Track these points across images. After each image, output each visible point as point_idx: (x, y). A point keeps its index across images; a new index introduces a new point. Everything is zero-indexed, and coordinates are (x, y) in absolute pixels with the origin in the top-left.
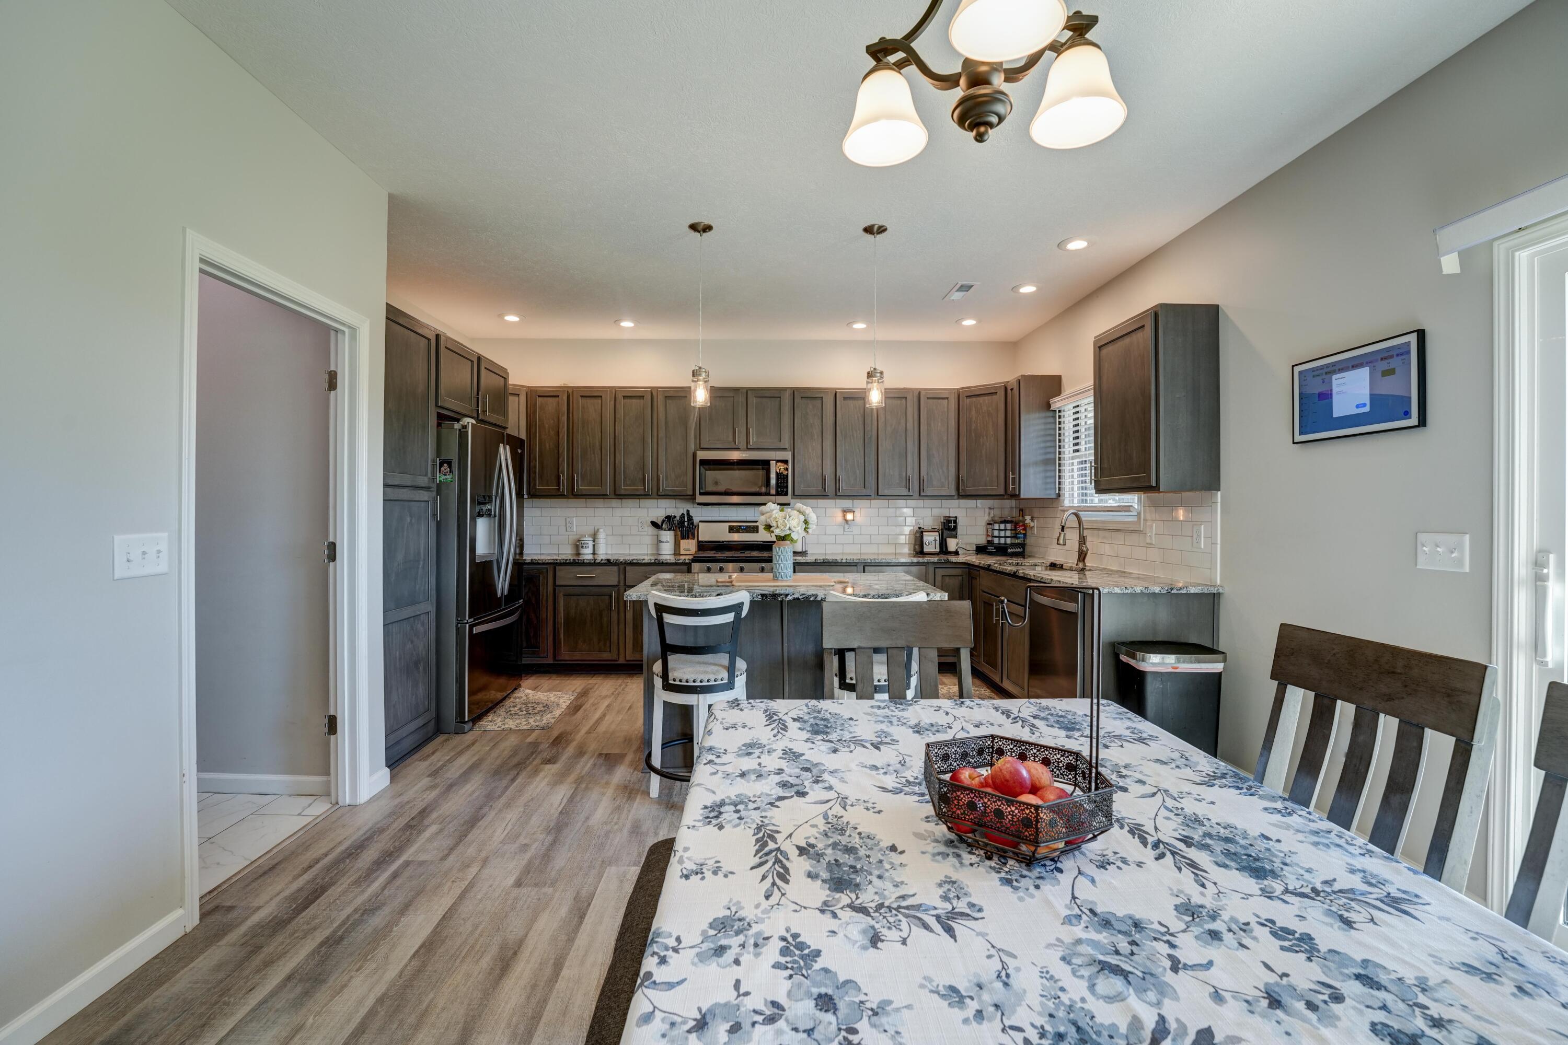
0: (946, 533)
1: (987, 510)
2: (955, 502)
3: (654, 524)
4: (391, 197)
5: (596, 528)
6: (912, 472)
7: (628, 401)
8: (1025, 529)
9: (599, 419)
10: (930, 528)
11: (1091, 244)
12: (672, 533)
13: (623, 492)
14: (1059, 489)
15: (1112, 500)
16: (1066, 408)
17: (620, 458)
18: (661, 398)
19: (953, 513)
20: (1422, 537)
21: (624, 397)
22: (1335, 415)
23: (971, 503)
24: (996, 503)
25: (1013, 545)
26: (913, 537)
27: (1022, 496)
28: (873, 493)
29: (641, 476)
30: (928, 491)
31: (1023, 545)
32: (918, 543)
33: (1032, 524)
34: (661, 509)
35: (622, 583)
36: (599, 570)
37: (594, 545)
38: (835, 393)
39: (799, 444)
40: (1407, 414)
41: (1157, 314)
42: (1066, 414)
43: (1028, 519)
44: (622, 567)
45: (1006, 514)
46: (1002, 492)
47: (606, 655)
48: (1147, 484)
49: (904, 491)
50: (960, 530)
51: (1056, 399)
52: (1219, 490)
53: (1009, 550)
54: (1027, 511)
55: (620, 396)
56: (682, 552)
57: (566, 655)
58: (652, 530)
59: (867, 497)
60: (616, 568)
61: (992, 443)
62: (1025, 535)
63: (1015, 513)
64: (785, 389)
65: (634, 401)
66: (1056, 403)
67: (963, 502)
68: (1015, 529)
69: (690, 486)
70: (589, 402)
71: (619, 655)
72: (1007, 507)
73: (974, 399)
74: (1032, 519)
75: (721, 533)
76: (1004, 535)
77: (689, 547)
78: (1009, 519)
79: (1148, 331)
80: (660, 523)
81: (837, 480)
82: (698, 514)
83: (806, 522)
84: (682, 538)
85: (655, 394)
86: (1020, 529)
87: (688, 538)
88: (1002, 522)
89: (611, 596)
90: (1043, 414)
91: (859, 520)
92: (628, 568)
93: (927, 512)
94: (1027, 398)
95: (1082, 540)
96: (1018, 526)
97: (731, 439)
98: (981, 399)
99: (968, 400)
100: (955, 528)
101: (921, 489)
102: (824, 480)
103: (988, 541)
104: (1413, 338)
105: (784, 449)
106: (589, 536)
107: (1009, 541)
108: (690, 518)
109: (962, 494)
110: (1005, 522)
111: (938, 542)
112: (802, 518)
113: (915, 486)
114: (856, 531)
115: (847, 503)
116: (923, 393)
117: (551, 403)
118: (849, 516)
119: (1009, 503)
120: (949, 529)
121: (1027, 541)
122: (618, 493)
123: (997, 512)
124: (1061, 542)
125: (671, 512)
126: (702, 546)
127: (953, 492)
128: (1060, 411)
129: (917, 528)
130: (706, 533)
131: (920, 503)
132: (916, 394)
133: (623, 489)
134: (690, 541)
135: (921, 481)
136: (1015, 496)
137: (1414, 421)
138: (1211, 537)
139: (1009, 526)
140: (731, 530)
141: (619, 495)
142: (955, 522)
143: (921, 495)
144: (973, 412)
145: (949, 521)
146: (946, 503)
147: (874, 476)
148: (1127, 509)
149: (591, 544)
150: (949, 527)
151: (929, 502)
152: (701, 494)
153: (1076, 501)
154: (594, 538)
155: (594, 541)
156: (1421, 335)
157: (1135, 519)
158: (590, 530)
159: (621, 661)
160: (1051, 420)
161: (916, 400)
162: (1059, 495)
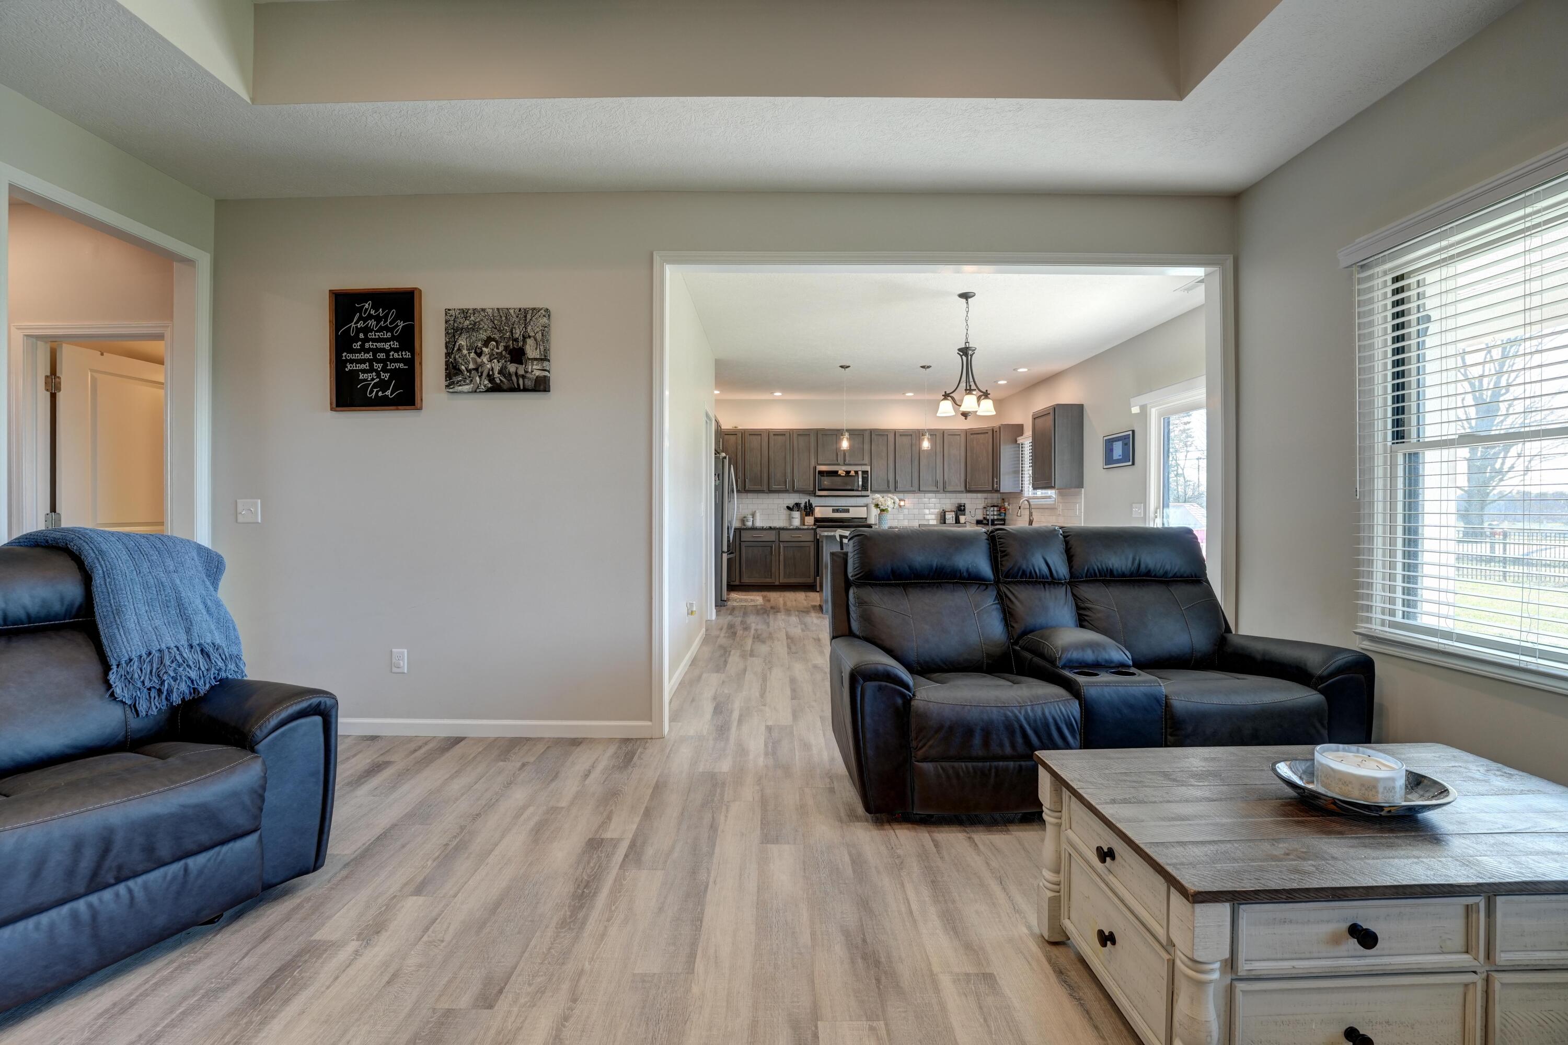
0: (959, 512)
1: (983, 500)
2: (965, 495)
3: (788, 508)
4: (717, 361)
5: (754, 510)
6: (939, 478)
7: (776, 437)
8: (1005, 510)
9: (760, 447)
10: (949, 510)
11: (1029, 370)
12: (799, 513)
13: (773, 489)
14: (1022, 487)
15: (1039, 493)
16: (1026, 443)
17: (772, 470)
18: (795, 436)
19: (963, 502)
20: (1134, 505)
21: (774, 435)
22: (1114, 458)
23: (974, 495)
24: (989, 495)
25: (998, 520)
26: (939, 516)
27: (1001, 491)
28: (917, 489)
29: (784, 480)
30: (949, 488)
31: (1004, 520)
32: (943, 518)
33: (1009, 507)
34: (791, 499)
35: (777, 540)
36: (765, 532)
37: (753, 521)
38: (895, 432)
39: (874, 461)
40: (1129, 461)
41: (1055, 408)
42: (1026, 446)
43: (1006, 504)
44: (777, 531)
45: (995, 502)
46: (991, 489)
47: (768, 580)
48: (1050, 486)
49: (935, 489)
50: (967, 511)
51: (1020, 438)
52: (1083, 488)
53: (996, 522)
54: (1007, 500)
55: (771, 434)
56: (806, 524)
57: (746, 580)
58: (788, 512)
59: (913, 492)
60: (774, 532)
61: (985, 460)
62: (1005, 514)
63: (1000, 501)
64: (866, 430)
65: (779, 437)
66: (1020, 440)
67: (969, 495)
68: (999, 511)
69: (812, 486)
70: (754, 437)
71: (775, 581)
72: (995, 498)
73: (975, 436)
74: (1009, 505)
75: (827, 513)
76: (992, 514)
77: (810, 520)
78: (996, 504)
79: (1052, 414)
80: (791, 507)
81: (896, 482)
82: (815, 501)
83: (894, 503)
84: (806, 516)
85: (791, 433)
86: (1002, 511)
87: (809, 515)
88: (992, 506)
89: (772, 547)
90: (1013, 446)
91: (907, 505)
92: (781, 532)
93: (948, 501)
94: (1004, 436)
95: (1031, 514)
96: (1001, 509)
97: (835, 459)
98: (979, 436)
99: (972, 436)
100: (964, 510)
101: (944, 488)
102: (888, 482)
103: (984, 518)
104: (1131, 432)
105: (865, 465)
106: (750, 515)
107: (996, 517)
108: (811, 505)
109: (968, 491)
110: (993, 506)
111: (954, 518)
112: (893, 501)
113: (941, 485)
114: (906, 511)
115: (901, 496)
116: (945, 431)
117: (733, 438)
118: (902, 503)
119: (995, 495)
120: (960, 510)
121: (1007, 518)
122: (770, 489)
123: (989, 501)
124: (1019, 515)
125: (797, 501)
126: (817, 520)
127: (963, 489)
128: (1022, 444)
129: (941, 510)
130: (819, 513)
131: (943, 495)
132: (942, 432)
133: (774, 487)
134: (811, 517)
135: (944, 483)
136: (997, 491)
137: (1130, 463)
138: (1080, 509)
139: (996, 509)
140: (834, 511)
141: (771, 491)
142: (964, 506)
143: (945, 491)
144: (975, 443)
145: (961, 506)
146: (959, 495)
147: (917, 480)
148: (1050, 497)
149: (751, 519)
150: (960, 509)
151: (948, 495)
152: (819, 490)
153: (1030, 493)
154: (753, 515)
155: (753, 518)
156: (1133, 432)
157: (1054, 502)
158: (750, 511)
159: (777, 583)
160: (1018, 449)
161: (942, 435)
162: (1022, 491)
